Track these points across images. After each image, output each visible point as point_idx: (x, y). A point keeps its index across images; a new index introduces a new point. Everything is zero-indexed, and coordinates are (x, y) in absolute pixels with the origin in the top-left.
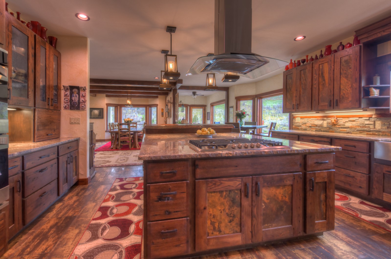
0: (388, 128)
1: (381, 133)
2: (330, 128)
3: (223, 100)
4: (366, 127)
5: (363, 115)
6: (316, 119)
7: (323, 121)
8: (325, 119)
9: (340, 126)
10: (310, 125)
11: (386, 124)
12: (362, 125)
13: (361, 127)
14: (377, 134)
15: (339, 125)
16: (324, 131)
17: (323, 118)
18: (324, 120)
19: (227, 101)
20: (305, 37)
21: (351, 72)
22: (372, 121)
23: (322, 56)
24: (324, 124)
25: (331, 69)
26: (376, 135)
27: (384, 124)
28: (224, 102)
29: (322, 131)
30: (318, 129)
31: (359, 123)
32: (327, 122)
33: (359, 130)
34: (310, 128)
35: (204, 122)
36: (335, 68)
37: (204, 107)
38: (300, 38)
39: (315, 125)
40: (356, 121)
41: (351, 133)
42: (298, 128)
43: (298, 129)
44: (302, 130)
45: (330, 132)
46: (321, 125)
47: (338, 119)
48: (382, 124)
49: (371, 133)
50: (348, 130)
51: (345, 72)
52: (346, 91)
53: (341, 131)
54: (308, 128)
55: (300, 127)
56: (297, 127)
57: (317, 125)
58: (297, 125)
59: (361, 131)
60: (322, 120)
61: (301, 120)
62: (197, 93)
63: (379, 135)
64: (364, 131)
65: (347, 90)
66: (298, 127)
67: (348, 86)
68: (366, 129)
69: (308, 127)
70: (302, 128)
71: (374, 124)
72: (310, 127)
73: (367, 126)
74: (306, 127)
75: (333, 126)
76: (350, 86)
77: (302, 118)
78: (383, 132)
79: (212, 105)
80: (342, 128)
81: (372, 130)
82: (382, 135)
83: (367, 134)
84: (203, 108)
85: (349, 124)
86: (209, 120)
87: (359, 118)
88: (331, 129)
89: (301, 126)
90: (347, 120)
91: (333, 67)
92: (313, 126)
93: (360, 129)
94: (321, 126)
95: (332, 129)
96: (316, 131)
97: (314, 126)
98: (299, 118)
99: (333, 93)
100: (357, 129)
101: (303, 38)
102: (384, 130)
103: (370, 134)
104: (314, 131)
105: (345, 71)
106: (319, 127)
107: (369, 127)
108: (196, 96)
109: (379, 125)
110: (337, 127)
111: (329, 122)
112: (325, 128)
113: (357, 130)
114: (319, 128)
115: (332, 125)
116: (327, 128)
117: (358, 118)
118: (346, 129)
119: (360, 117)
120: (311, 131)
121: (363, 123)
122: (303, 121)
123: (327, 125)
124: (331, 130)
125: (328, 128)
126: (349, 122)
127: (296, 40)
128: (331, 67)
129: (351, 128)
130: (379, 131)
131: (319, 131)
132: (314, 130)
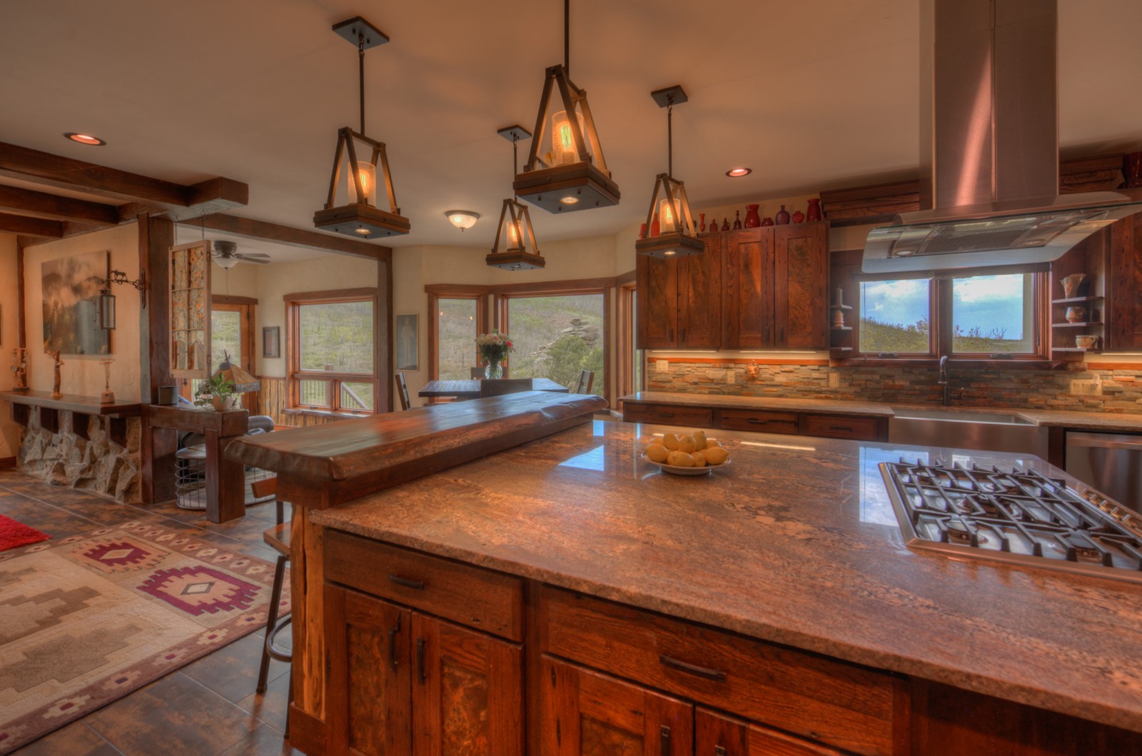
0: (850, 385)
1: (839, 396)
2: (742, 387)
3: (353, 289)
4: (813, 384)
5: (808, 361)
6: (708, 365)
7: (725, 370)
8: (732, 365)
9: (763, 383)
10: (696, 380)
11: (847, 377)
12: (806, 380)
13: (804, 384)
14: (832, 396)
15: (761, 379)
16: (729, 394)
17: (727, 364)
18: (728, 368)
19: (384, 296)
20: (749, 171)
21: (811, 274)
22: (825, 373)
23: (738, 223)
24: (728, 377)
25: (767, 260)
26: (832, 399)
27: (844, 379)
28: (372, 296)
29: (724, 394)
30: (716, 389)
31: (802, 376)
32: (736, 373)
33: (802, 391)
34: (696, 386)
35: (246, 364)
36: (776, 258)
37: (247, 306)
38: (739, 171)
39: (708, 379)
40: (796, 371)
41: (787, 397)
42: (665, 387)
43: (662, 389)
44: (675, 392)
45: (743, 395)
46: (722, 380)
47: (760, 366)
48: (841, 378)
49: (823, 395)
50: (780, 390)
51: (797, 271)
52: (801, 311)
53: (768, 393)
54: (689, 386)
55: (668, 385)
56: (660, 384)
57: (713, 380)
58: (659, 380)
59: (805, 393)
60: (725, 368)
61: (669, 366)
62: (239, 250)
63: (836, 399)
64: (810, 391)
65: (804, 310)
66: (664, 385)
67: (805, 300)
68: (813, 387)
69: (691, 384)
70: (675, 387)
71: (828, 379)
72: (695, 383)
73: (815, 381)
74: (685, 384)
75: (749, 383)
76: (808, 302)
77: (672, 361)
78: (843, 393)
79: (294, 301)
80: (767, 385)
81: (824, 389)
82: (841, 399)
83: (816, 398)
84: (240, 310)
85: (781, 379)
86: (279, 356)
87: (801, 365)
88: (744, 389)
89: (670, 382)
90: (777, 369)
91: (773, 255)
92: (702, 381)
93: (802, 387)
94: (722, 382)
95: (747, 387)
96: (710, 393)
97: (706, 381)
98: (666, 362)
99: (772, 313)
100: (797, 389)
101: (746, 172)
102: (844, 390)
103: (821, 398)
104: (706, 394)
105: (798, 268)
106: (717, 384)
107: (819, 384)
108: (232, 263)
109: (834, 380)
110: (758, 384)
111: (739, 373)
112: (732, 385)
113: (798, 391)
114: (717, 386)
115: (747, 380)
116: (736, 385)
117: (798, 367)
118: (775, 389)
119: (803, 364)
120: (699, 393)
121: (809, 376)
122: (677, 369)
123: (736, 381)
124: (745, 391)
125: (739, 387)
126: (783, 374)
127: (731, 174)
128: (767, 254)
129: (786, 386)
130: (835, 392)
131: (718, 393)
132: (707, 392)
